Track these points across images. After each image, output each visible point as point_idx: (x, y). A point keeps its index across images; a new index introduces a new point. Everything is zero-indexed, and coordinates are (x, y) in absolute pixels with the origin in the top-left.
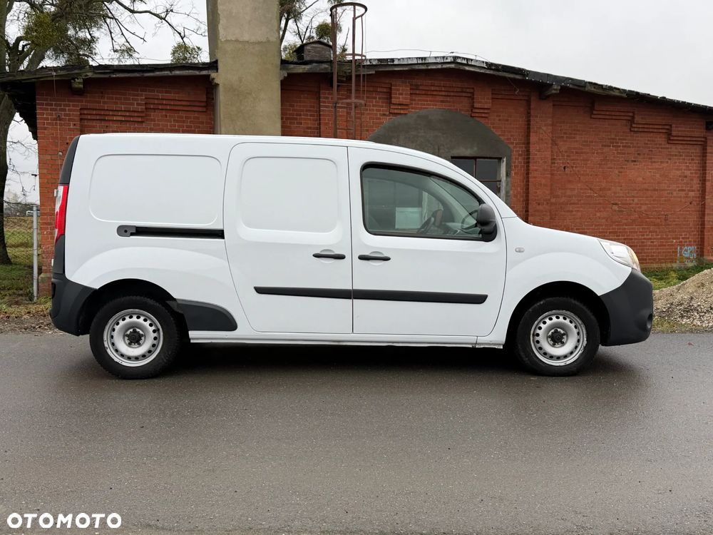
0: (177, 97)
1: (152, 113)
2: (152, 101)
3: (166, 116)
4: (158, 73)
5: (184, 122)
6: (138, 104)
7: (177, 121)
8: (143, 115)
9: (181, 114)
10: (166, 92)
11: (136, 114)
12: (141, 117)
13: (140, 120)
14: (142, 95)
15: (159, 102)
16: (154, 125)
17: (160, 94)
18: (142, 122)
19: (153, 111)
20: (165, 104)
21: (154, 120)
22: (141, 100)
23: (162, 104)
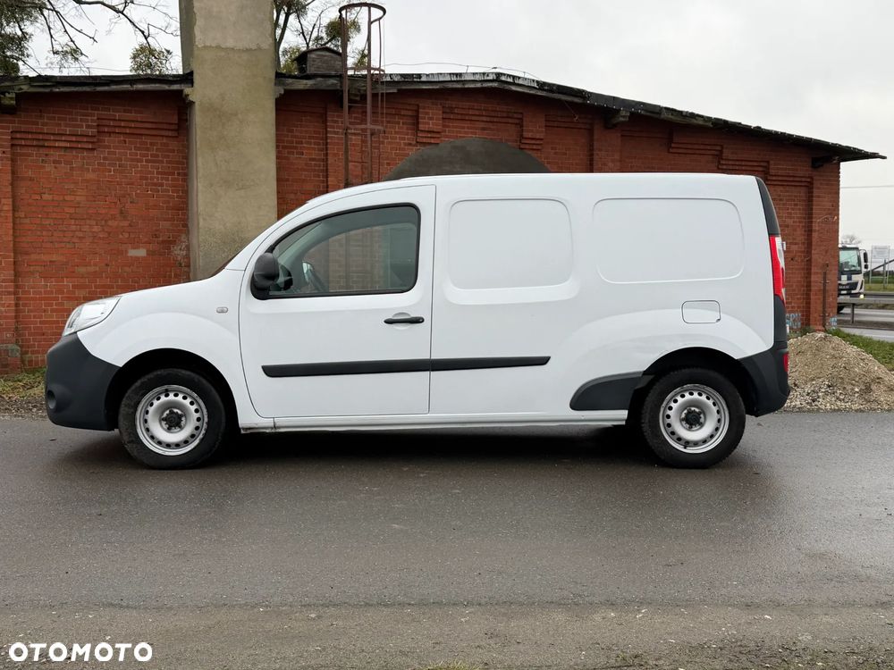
0: (139, 117)
1: (106, 138)
2: (106, 123)
4: (114, 87)
5: (148, 149)
6: (88, 127)
7: (139, 149)
8: (95, 140)
9: (144, 139)
10: (125, 111)
11: (85, 139)
12: (92, 143)
13: (90, 146)
14: (93, 115)
15: (117, 123)
16: (109, 153)
17: (117, 113)
18: (93, 149)
19: (108, 135)
20: (124, 127)
21: (109, 147)
22: (92, 121)
23: (120, 127)
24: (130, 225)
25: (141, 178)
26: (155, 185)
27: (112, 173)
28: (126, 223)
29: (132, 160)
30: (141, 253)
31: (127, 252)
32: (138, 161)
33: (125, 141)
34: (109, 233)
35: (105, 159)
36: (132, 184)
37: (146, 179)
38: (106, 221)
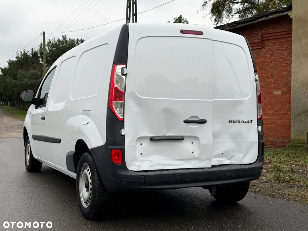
0: (278, 30)
1: (267, 43)
2: (265, 36)
3: (274, 43)
4: (260, 20)
5: (284, 44)
6: (258, 39)
7: (280, 45)
8: (261, 44)
9: (282, 40)
10: (273, 29)
11: (257, 45)
12: (260, 45)
13: (260, 47)
14: (259, 33)
15: (269, 35)
16: (268, 49)
17: (269, 31)
18: (261, 48)
19: (267, 41)
20: (273, 36)
21: (268, 46)
22: (259, 36)
23: (271, 36)
24: (275, 80)
25: (280, 58)
26: (286, 60)
27: (268, 58)
28: (273, 80)
29: (277, 50)
30: (279, 93)
31: (273, 92)
32: (280, 50)
33: (274, 42)
34: (266, 84)
35: (266, 52)
36: (277, 61)
37: (282, 58)
38: (265, 79)
